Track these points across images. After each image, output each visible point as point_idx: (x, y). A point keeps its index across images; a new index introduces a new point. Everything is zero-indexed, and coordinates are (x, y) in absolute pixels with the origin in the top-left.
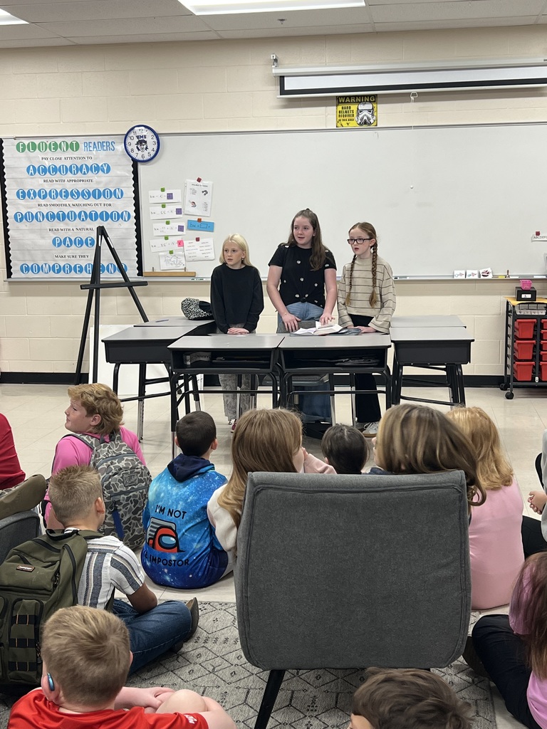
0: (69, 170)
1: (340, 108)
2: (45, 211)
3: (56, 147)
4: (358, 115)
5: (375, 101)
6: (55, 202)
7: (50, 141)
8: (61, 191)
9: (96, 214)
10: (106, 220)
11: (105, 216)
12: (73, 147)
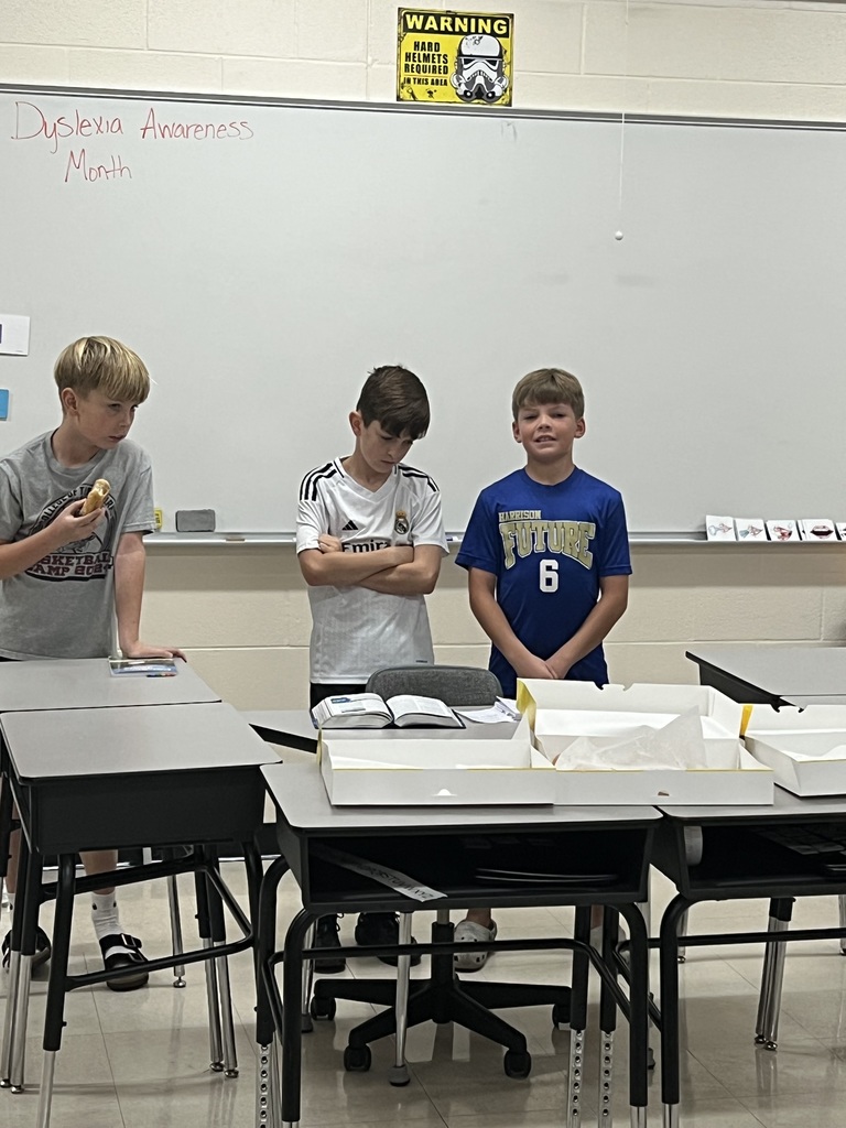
1: (408, 44)
4: (459, 72)
5: (506, 35)
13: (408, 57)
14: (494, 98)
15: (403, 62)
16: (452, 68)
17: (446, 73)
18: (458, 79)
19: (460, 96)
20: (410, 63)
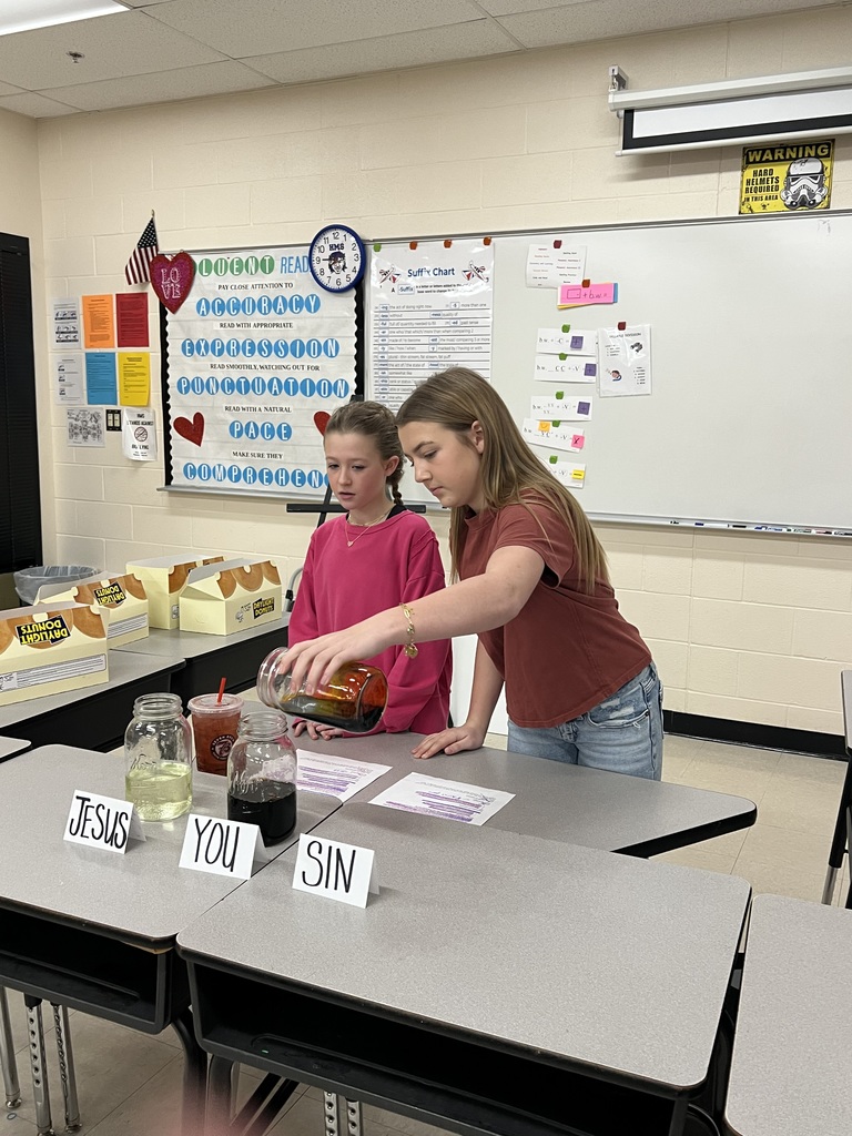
0: (257, 306)
1: (749, 173)
2: (220, 375)
3: (242, 266)
4: (787, 188)
5: (828, 156)
6: (234, 361)
7: (233, 256)
8: (245, 342)
9: (295, 382)
10: (311, 395)
11: (309, 388)
12: (266, 266)
13: (748, 182)
14: (815, 204)
15: (745, 186)
16: (782, 186)
17: (777, 190)
18: (786, 194)
19: (787, 206)
20: (749, 187)
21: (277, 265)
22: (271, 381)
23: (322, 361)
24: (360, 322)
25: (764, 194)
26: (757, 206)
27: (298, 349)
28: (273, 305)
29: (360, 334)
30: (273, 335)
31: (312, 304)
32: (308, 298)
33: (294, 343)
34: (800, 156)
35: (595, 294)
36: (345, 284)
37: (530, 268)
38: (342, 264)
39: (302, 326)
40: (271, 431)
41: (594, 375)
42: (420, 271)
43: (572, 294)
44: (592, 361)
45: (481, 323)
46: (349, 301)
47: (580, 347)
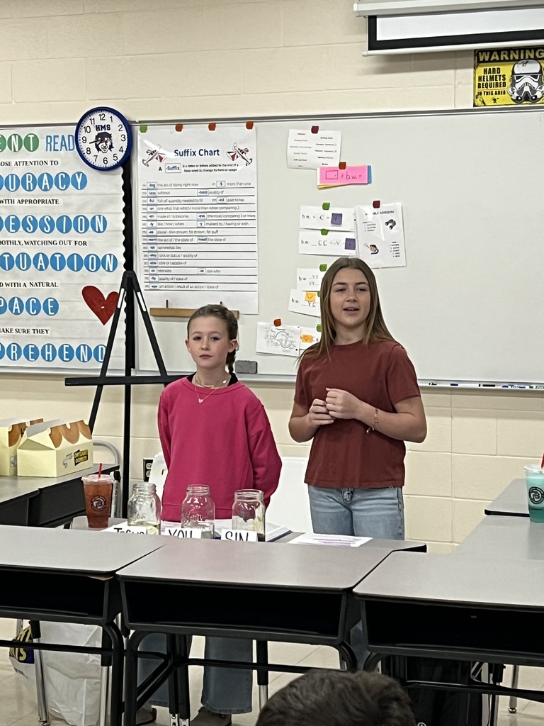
0: (21, 182)
1: (480, 71)
4: (513, 85)
8: (8, 219)
9: (62, 257)
10: (78, 270)
11: (76, 263)
12: (31, 144)
13: (480, 78)
14: (536, 99)
15: (477, 82)
16: (508, 83)
17: (504, 86)
18: (512, 90)
19: (514, 100)
20: (481, 83)
21: (42, 142)
22: (37, 257)
23: (90, 236)
24: (128, 198)
25: (494, 89)
26: (488, 99)
27: (64, 224)
28: (37, 182)
29: (128, 210)
30: (39, 212)
31: (79, 181)
32: (74, 175)
33: (60, 219)
34: (522, 57)
35: (351, 175)
36: (111, 163)
37: (290, 151)
38: (109, 143)
39: (69, 202)
40: (37, 307)
41: (354, 249)
42: (186, 151)
43: (330, 175)
44: (351, 236)
45: (247, 200)
46: (118, 179)
47: (340, 223)
